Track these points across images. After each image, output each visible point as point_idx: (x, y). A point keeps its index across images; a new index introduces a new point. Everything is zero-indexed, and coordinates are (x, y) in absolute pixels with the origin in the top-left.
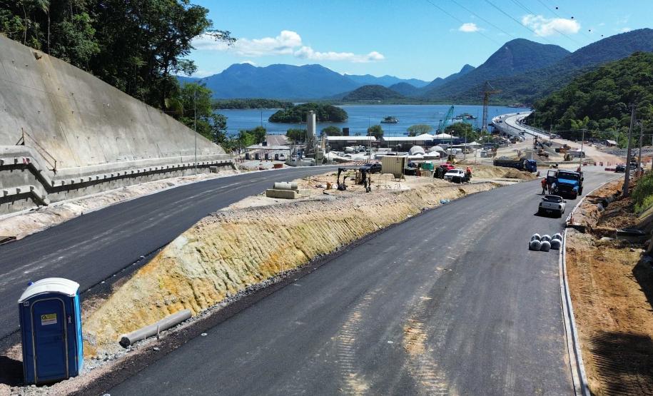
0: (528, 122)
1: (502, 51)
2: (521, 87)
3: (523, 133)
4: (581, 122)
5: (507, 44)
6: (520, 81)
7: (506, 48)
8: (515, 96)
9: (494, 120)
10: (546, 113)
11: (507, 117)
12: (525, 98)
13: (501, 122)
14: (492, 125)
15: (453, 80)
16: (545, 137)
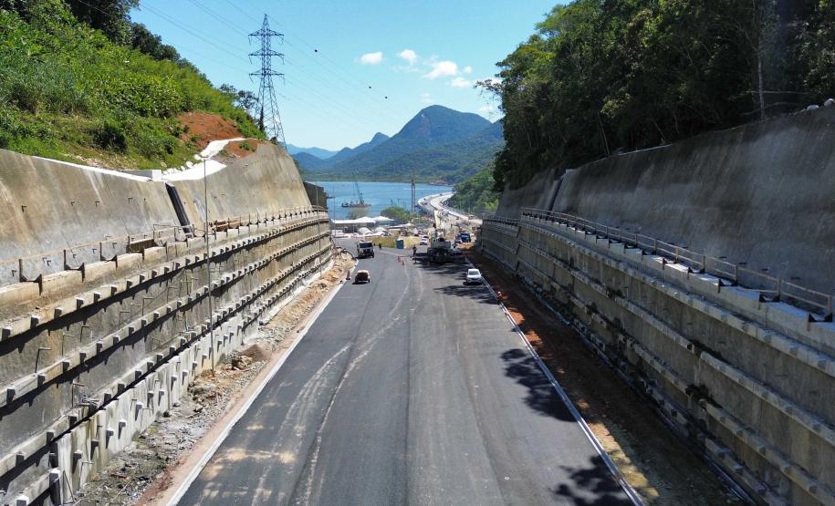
0: (450, 203)
1: (417, 118)
2: (442, 162)
3: (447, 215)
4: (492, 205)
5: (423, 111)
6: (440, 155)
7: (422, 116)
8: (435, 171)
9: (420, 201)
10: (464, 196)
11: (431, 198)
12: (446, 174)
13: (426, 204)
14: (418, 206)
15: (363, 151)
16: (465, 218)
